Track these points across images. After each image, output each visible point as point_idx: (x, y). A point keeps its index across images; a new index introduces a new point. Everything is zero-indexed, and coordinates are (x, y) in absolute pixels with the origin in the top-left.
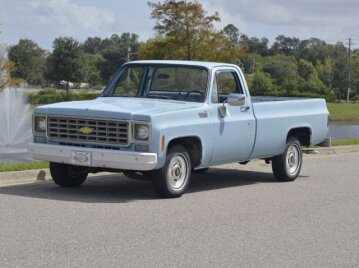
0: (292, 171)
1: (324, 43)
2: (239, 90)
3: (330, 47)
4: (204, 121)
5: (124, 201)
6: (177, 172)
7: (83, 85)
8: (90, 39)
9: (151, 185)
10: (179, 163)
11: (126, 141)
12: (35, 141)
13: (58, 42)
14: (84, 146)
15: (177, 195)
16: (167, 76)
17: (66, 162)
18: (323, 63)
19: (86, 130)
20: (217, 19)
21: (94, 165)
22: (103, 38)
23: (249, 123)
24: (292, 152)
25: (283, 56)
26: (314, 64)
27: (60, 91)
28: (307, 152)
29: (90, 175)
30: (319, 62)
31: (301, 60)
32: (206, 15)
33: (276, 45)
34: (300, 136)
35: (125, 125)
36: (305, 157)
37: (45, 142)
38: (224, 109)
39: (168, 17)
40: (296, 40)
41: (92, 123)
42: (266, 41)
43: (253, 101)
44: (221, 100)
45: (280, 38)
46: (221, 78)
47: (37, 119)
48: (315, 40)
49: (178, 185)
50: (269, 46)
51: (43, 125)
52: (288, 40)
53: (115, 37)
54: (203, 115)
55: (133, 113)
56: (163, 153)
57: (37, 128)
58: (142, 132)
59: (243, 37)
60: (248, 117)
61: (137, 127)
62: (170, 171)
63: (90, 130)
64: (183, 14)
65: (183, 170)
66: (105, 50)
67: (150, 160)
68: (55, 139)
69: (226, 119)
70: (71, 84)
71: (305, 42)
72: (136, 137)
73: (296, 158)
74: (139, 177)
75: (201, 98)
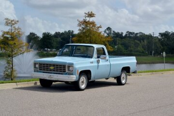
0: (123, 82)
1: (144, 34)
2: (104, 54)
3: (147, 35)
4: (92, 65)
5: (64, 92)
6: (83, 82)
7: (53, 50)
8: (56, 33)
9: (74, 86)
10: (83, 79)
11: (65, 72)
12: (35, 72)
13: (44, 34)
14: (51, 73)
15: (83, 90)
16: (79, 49)
17: (45, 78)
18: (144, 42)
19: (52, 68)
20: (101, 27)
21: (54, 79)
22: (61, 32)
23: (108, 65)
24: (123, 75)
25: (129, 39)
26: (140, 42)
27: (45, 52)
28: (129, 75)
29: (53, 83)
30: (142, 41)
31: (136, 41)
32: (97, 26)
33: (126, 34)
34: (126, 70)
35: (65, 66)
36: (128, 77)
37: (38, 72)
38: (99, 60)
39: (83, 26)
40: (134, 33)
41: (54, 65)
42: (122, 33)
43: (110, 57)
44: (98, 57)
45: (128, 32)
46: (98, 50)
47: (35, 64)
48: (140, 33)
49: (83, 86)
50: (124, 35)
51: (37, 66)
52: (131, 33)
53: (65, 32)
54: (92, 63)
55: (68, 62)
56: (78, 76)
57: (35, 67)
58: (71, 68)
59: (113, 31)
60: (108, 63)
61: (69, 67)
62: (80, 81)
63: (53, 68)
64: (89, 26)
65: (85, 81)
66: (62, 37)
67: (73, 78)
68: (41, 71)
69: (100, 64)
70: (49, 50)
71: (137, 34)
72: (69, 70)
73: (125, 77)
74: (69, 84)
75: (91, 57)
